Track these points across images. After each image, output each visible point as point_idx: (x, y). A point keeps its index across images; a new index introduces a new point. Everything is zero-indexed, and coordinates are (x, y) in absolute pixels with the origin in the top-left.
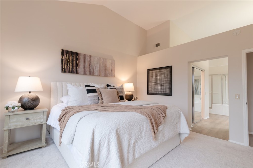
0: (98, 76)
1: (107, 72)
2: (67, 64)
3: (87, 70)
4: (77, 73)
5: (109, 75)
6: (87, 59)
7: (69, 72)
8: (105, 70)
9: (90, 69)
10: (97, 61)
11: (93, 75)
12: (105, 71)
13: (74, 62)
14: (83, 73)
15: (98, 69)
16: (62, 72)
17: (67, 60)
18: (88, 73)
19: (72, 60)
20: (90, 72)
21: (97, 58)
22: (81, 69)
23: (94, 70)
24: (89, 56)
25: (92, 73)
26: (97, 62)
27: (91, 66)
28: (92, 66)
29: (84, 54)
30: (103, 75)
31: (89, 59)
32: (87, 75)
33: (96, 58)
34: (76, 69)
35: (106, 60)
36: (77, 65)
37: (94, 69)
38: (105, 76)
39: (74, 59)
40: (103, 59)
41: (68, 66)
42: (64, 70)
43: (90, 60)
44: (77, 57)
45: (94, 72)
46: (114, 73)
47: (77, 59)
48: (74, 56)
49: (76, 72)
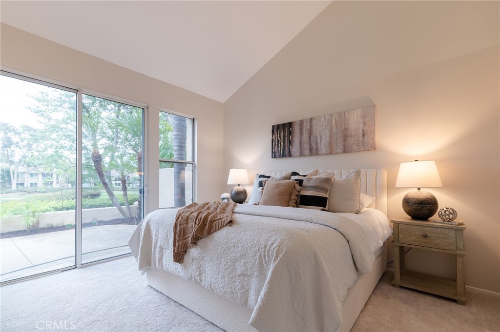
0: (326, 154)
1: (351, 141)
2: (278, 145)
3: (307, 146)
4: (290, 155)
5: (355, 147)
6: (306, 126)
7: (280, 157)
8: (345, 137)
9: (310, 145)
10: (324, 124)
11: (317, 154)
12: (345, 140)
13: (286, 138)
14: (298, 154)
15: (328, 139)
16: (272, 158)
17: (278, 140)
18: (307, 151)
19: (284, 137)
20: (311, 149)
21: (325, 118)
22: (295, 149)
23: (319, 144)
24: (309, 121)
25: (314, 151)
26: (324, 127)
27: (312, 137)
28: (315, 137)
29: (301, 121)
30: (339, 151)
31: (308, 127)
32: (305, 156)
33: (323, 119)
34: (289, 149)
35: (347, 115)
36: (290, 143)
37: (319, 141)
38: (345, 150)
39: (286, 135)
40: (339, 114)
41: (278, 147)
42: (274, 156)
43: (311, 127)
44: (291, 129)
45: (319, 148)
46: (373, 138)
47: (290, 133)
48: (286, 129)
49: (288, 155)
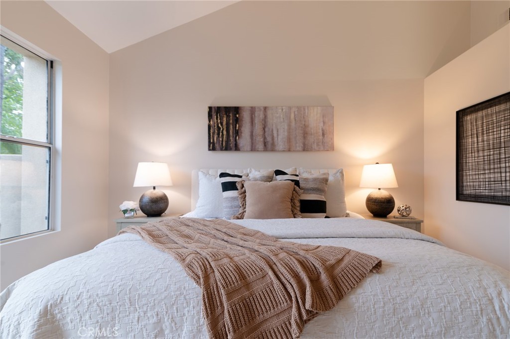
0: (284, 151)
1: (311, 139)
2: (218, 134)
3: (259, 140)
4: (237, 148)
5: (315, 146)
6: (259, 116)
7: (222, 150)
8: (305, 134)
9: (265, 138)
10: (281, 116)
11: (273, 150)
12: (305, 138)
13: (231, 127)
14: (249, 148)
15: (286, 134)
16: (209, 150)
17: (218, 126)
18: (260, 146)
19: (228, 124)
20: (265, 144)
21: (282, 109)
22: (244, 140)
23: (276, 139)
24: (263, 110)
25: (269, 146)
26: (282, 120)
27: (266, 129)
28: (271, 130)
29: (252, 107)
30: (298, 148)
31: (262, 116)
32: (258, 151)
33: (280, 110)
34: (236, 140)
35: (306, 110)
36: (237, 133)
37: (275, 135)
38: (305, 149)
39: (231, 122)
40: (299, 108)
41: (219, 137)
42: (212, 147)
43: (266, 117)
44: (237, 116)
45: (276, 143)
46: (332, 139)
47: (237, 120)
48: (231, 115)
49: (234, 148)
